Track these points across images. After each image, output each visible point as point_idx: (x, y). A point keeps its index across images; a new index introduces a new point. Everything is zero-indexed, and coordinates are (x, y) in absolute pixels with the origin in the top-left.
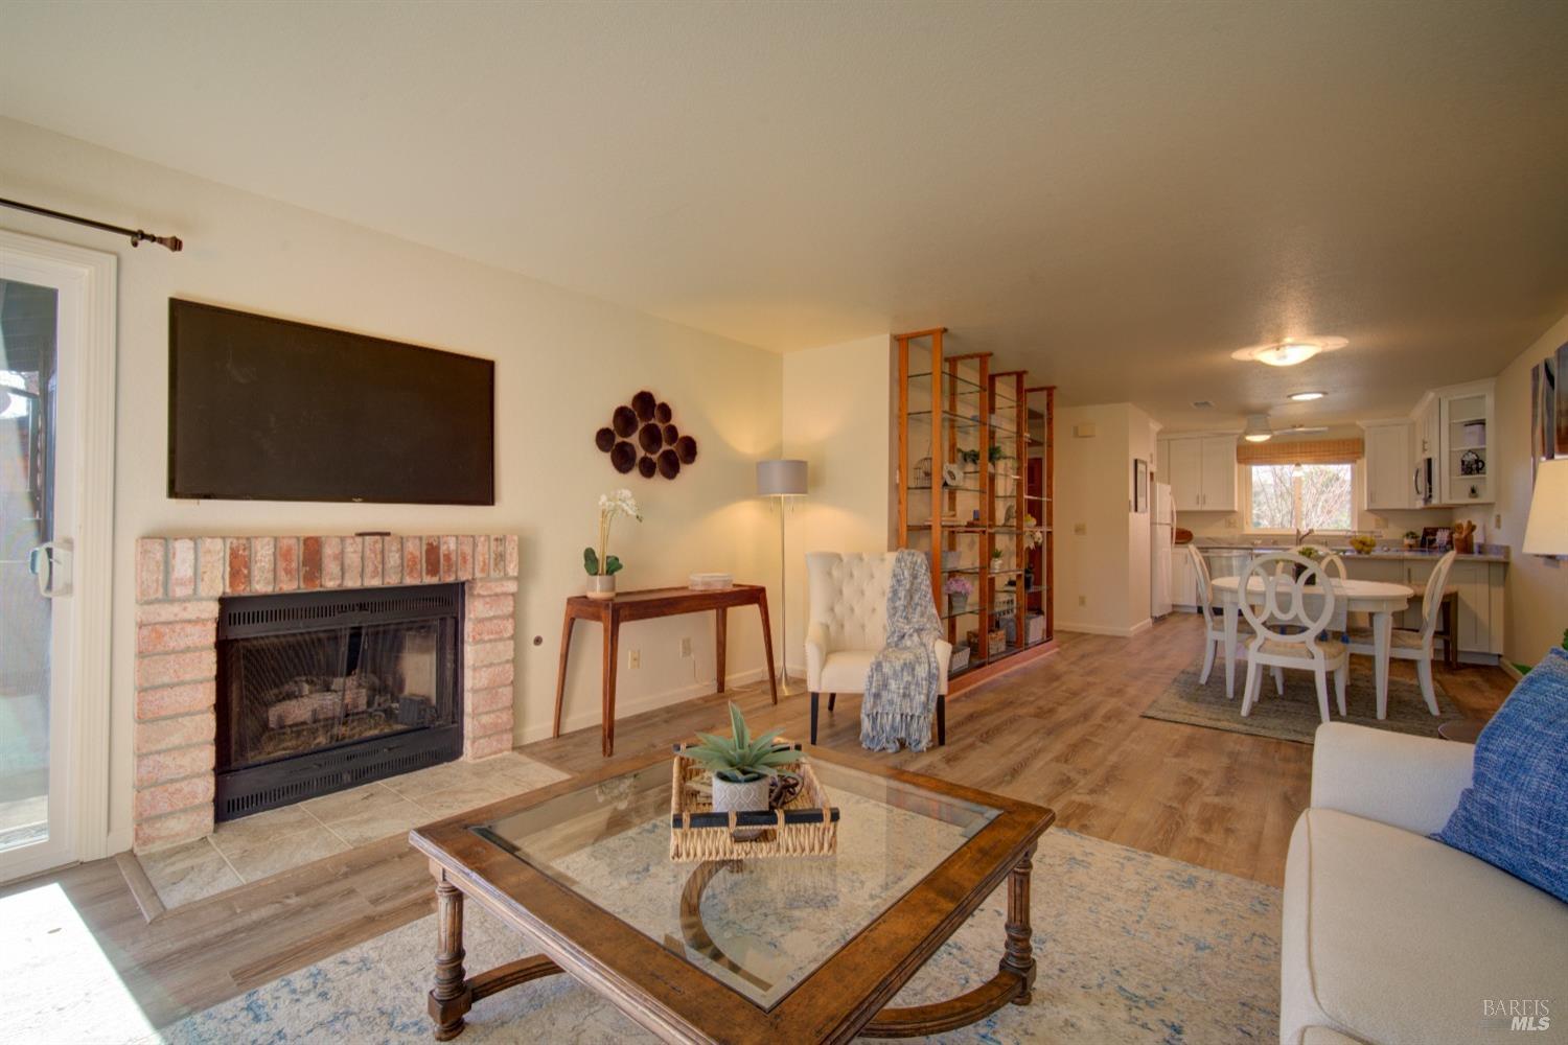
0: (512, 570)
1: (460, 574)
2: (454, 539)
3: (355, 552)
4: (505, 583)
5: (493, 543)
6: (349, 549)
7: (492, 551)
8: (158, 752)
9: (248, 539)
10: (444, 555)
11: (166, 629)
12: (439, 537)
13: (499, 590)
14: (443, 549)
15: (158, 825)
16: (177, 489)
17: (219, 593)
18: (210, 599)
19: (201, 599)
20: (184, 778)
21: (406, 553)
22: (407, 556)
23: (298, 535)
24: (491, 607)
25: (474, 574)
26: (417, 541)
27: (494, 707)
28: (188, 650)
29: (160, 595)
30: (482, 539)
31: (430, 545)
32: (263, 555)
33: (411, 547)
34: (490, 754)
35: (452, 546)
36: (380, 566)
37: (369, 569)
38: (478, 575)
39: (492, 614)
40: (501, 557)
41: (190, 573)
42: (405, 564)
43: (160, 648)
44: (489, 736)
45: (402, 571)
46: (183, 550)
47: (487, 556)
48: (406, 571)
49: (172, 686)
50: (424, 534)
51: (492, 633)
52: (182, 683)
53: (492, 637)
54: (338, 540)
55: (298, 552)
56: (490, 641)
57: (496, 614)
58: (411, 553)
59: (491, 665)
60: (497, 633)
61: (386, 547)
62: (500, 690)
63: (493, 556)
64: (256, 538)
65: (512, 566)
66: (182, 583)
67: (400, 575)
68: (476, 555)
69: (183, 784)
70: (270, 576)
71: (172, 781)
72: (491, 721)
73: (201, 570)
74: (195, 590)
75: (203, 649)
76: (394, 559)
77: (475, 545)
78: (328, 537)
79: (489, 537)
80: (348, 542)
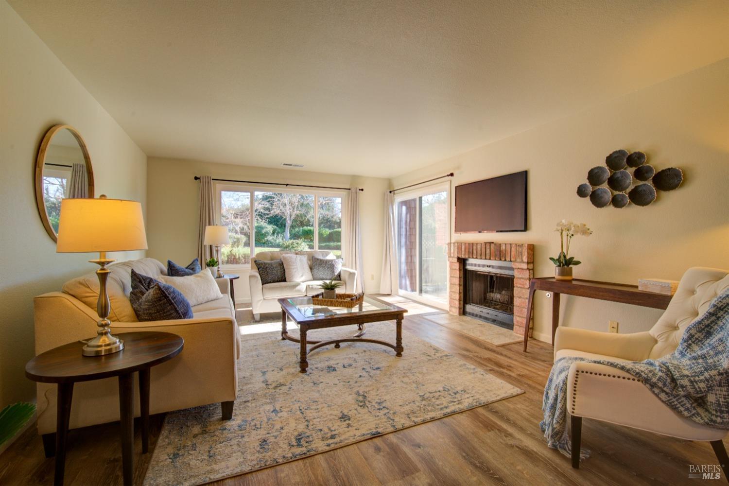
1: (506, 258)
2: (505, 244)
4: (522, 264)
5: (518, 248)
6: (478, 247)
7: (517, 250)
9: (461, 243)
10: (501, 250)
11: (452, 264)
13: (520, 267)
14: (501, 248)
15: (452, 308)
16: (456, 230)
17: (457, 256)
19: (455, 258)
21: (491, 249)
23: (469, 241)
24: (520, 274)
25: (511, 259)
28: (455, 269)
29: (449, 255)
30: (514, 245)
31: (497, 246)
33: (492, 247)
34: (520, 334)
35: (504, 247)
36: (485, 253)
39: (520, 276)
40: (520, 254)
42: (491, 253)
43: (452, 268)
44: (519, 326)
45: (490, 255)
46: (452, 246)
47: (515, 252)
52: (454, 277)
53: (520, 286)
55: (469, 247)
57: (522, 277)
59: (520, 297)
60: (523, 285)
61: (486, 247)
62: (524, 310)
63: (517, 252)
65: (525, 257)
66: (452, 253)
68: (511, 251)
69: (454, 301)
71: (453, 299)
72: (520, 320)
73: (454, 250)
74: (454, 255)
75: (457, 270)
77: (511, 248)
78: (474, 243)
79: (516, 245)
80: (478, 244)
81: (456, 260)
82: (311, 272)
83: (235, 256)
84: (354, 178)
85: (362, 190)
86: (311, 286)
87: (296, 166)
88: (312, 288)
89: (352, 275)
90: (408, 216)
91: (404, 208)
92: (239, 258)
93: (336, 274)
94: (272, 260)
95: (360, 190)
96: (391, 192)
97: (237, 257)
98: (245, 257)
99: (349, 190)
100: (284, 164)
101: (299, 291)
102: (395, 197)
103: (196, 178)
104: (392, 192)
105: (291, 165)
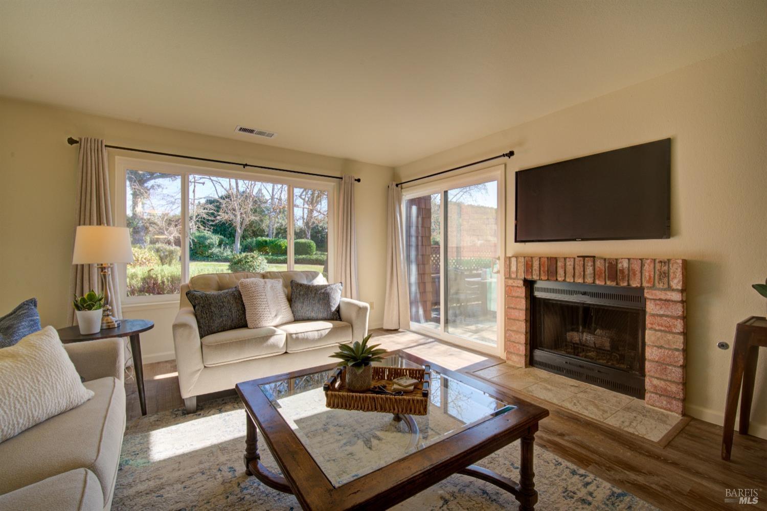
0: (677, 283)
1: (631, 282)
2: (627, 260)
3: (570, 265)
4: (669, 293)
5: (658, 266)
6: (568, 263)
7: (657, 269)
8: (511, 331)
9: (532, 258)
10: (620, 270)
11: (512, 288)
12: (617, 259)
13: (663, 297)
14: (620, 266)
15: (511, 355)
16: (518, 239)
17: (523, 277)
18: (521, 279)
19: (518, 279)
20: (518, 343)
21: (596, 267)
22: (597, 269)
23: (548, 256)
24: (661, 308)
25: (642, 284)
26: (602, 261)
27: (664, 377)
28: (517, 297)
29: (508, 276)
30: (648, 261)
31: (610, 263)
32: (536, 264)
33: (599, 264)
34: (661, 408)
35: (625, 264)
36: (582, 273)
37: (577, 274)
38: (645, 284)
39: (662, 313)
40: (665, 275)
41: (515, 269)
42: (596, 273)
43: (511, 295)
44: (660, 396)
45: (594, 277)
46: (514, 260)
47: (653, 273)
48: (597, 277)
49: (514, 309)
50: (607, 257)
51: (662, 326)
52: (516, 309)
53: (660, 328)
54: (563, 260)
55: (547, 263)
56: (660, 331)
57: (666, 313)
58: (599, 267)
59: (661, 347)
60: (667, 327)
61: (586, 264)
62: (670, 367)
63: (657, 273)
64: (534, 257)
65: (676, 281)
66: (513, 273)
67: (593, 279)
68: (643, 271)
69: (517, 345)
70: (538, 272)
71: (514, 342)
72: (661, 385)
73: (518, 268)
74: (517, 276)
75: (521, 298)
76: (589, 270)
77: (642, 265)
78: (559, 257)
79: (655, 260)
80: (567, 260)
81: (521, 283)
82: (291, 307)
83: (156, 279)
84: (347, 162)
85: (359, 180)
86: (294, 336)
87: (260, 133)
88: (297, 338)
89: (362, 311)
90: (420, 219)
91: (414, 209)
92: (163, 282)
93: (334, 309)
94: (220, 288)
95: (356, 180)
96: (397, 185)
97: (160, 281)
98: (174, 280)
99: (341, 180)
100: (241, 129)
101: (274, 346)
102: (404, 193)
103: (71, 141)
104: (399, 186)
105: (251, 131)
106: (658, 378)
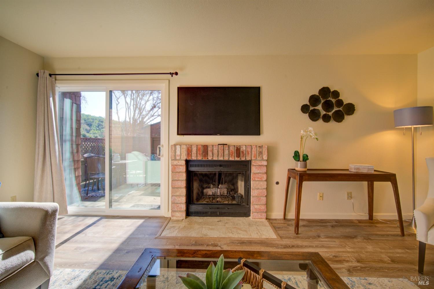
0: (265, 157)
1: (247, 158)
2: (245, 146)
3: (216, 149)
4: (262, 162)
5: (258, 148)
6: (214, 149)
7: (258, 150)
8: (175, 196)
9: (191, 145)
10: (242, 151)
11: (176, 167)
12: (240, 146)
13: (260, 164)
14: (241, 149)
15: (175, 213)
16: (179, 133)
17: (185, 158)
18: (183, 160)
19: (181, 160)
20: (180, 203)
21: (230, 150)
22: (230, 151)
23: (202, 144)
24: (258, 169)
25: (251, 158)
26: (233, 147)
27: (259, 203)
28: (180, 172)
29: (174, 158)
30: (254, 147)
31: (237, 148)
32: (194, 149)
33: (232, 149)
34: (258, 219)
35: (244, 149)
36: (223, 154)
37: (220, 155)
38: (253, 158)
39: (258, 172)
40: (261, 153)
41: (179, 154)
42: (230, 154)
43: (175, 171)
44: (258, 213)
45: (229, 156)
46: (178, 147)
47: (256, 152)
48: (230, 155)
49: (177, 180)
50: (236, 145)
51: (259, 178)
52: (179, 180)
53: (258, 179)
54: (212, 146)
55: (202, 149)
56: (258, 181)
57: (260, 172)
58: (232, 150)
59: (258, 189)
60: (260, 178)
61: (224, 148)
62: (262, 198)
63: (258, 152)
64: (193, 145)
65: (265, 156)
66: (178, 156)
67: (228, 157)
68: (252, 152)
69: (179, 205)
70: (196, 155)
71: (177, 203)
72: (258, 208)
73: (182, 153)
74: (180, 158)
75: (183, 172)
76: (226, 152)
77: (252, 149)
78: (209, 145)
79: (257, 146)
80: (214, 146)
81: (184, 163)
96: (50, 75)
102: (58, 85)
104: (53, 76)
106: (257, 205)
